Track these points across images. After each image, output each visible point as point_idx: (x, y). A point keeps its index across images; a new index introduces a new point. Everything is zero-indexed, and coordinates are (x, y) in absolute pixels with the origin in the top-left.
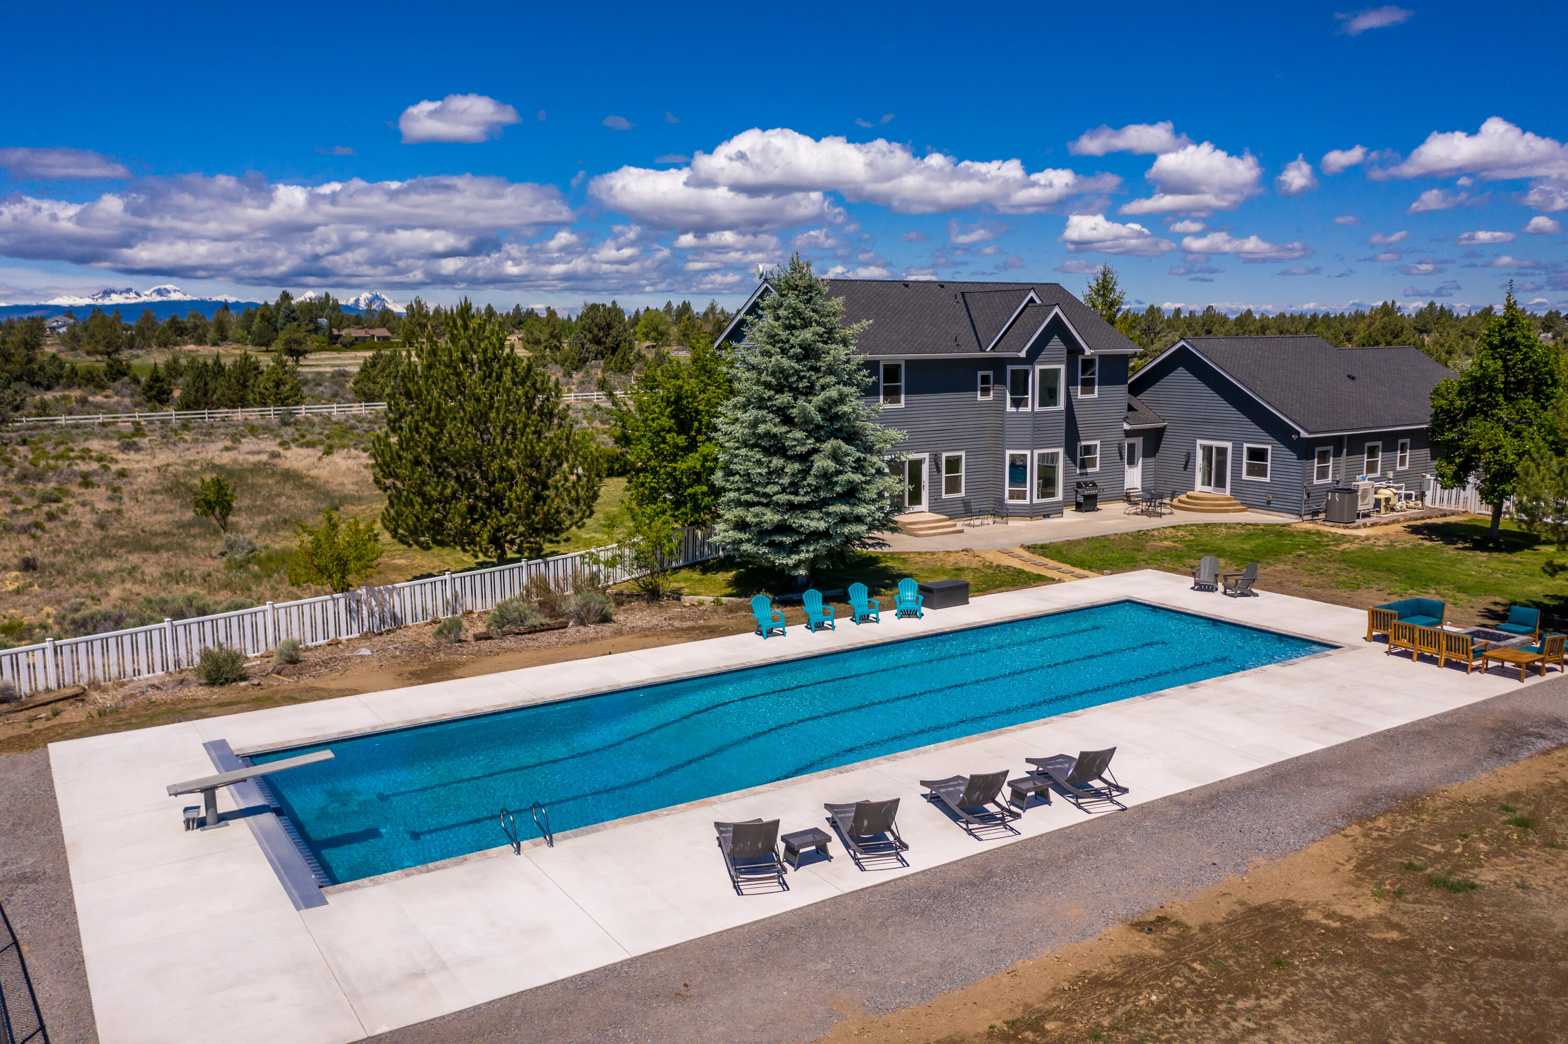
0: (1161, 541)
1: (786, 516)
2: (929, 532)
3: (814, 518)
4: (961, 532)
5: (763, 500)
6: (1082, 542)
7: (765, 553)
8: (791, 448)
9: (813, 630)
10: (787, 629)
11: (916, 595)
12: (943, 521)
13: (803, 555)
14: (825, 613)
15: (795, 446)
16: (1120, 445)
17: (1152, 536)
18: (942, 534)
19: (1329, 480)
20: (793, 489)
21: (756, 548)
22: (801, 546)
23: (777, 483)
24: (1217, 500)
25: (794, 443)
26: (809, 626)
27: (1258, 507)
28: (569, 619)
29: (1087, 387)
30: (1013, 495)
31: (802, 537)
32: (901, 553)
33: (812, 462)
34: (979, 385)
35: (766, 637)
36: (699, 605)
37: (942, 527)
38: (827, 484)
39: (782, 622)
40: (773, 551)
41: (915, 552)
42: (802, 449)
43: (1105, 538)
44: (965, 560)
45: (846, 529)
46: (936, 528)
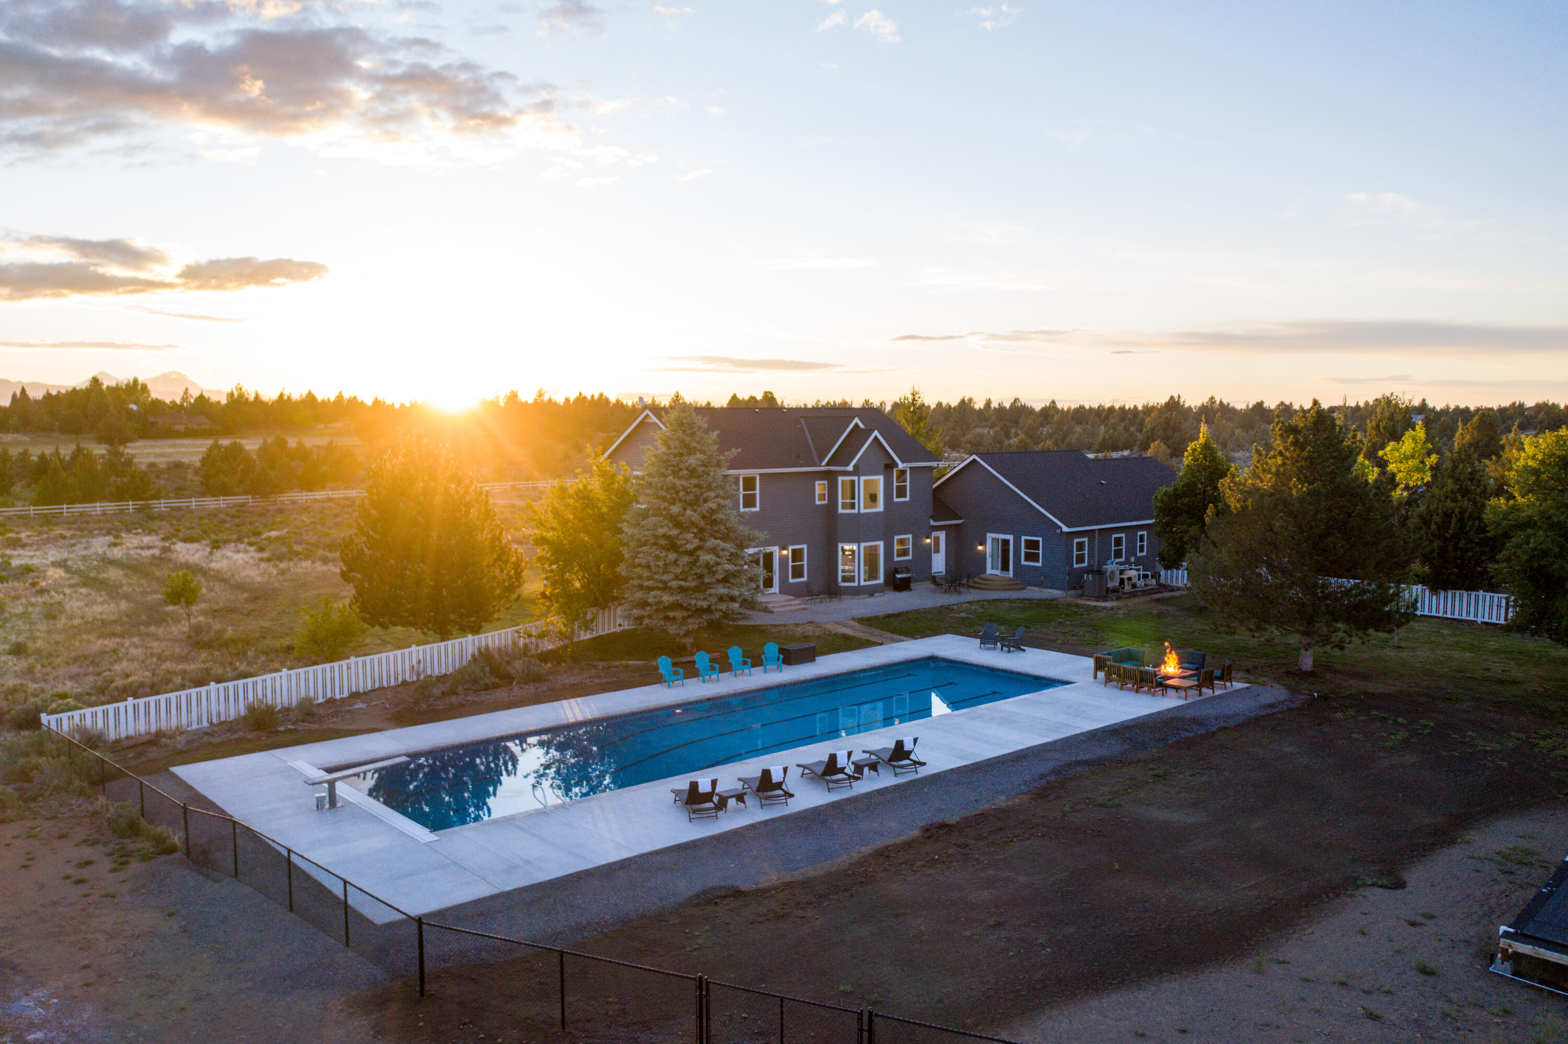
0: (959, 613)
1: (679, 597)
2: (781, 609)
3: (699, 598)
4: (805, 609)
5: (660, 585)
6: (899, 615)
7: (662, 625)
8: (681, 546)
9: (704, 681)
10: (685, 681)
11: (777, 655)
12: (791, 600)
13: (690, 627)
14: (712, 668)
15: (685, 544)
16: (928, 538)
17: (953, 610)
18: (791, 611)
19: (1086, 564)
20: (683, 576)
21: (654, 622)
22: (689, 620)
23: (671, 572)
24: (1003, 581)
25: (684, 542)
26: (701, 678)
27: (1035, 586)
28: (513, 679)
29: (901, 492)
30: (845, 579)
31: (690, 613)
32: (761, 626)
33: (698, 556)
34: (817, 492)
35: (669, 687)
36: (609, 667)
37: (791, 605)
38: (709, 573)
39: (681, 676)
40: (668, 624)
41: (772, 625)
42: (690, 547)
43: (917, 611)
44: (810, 630)
45: (723, 606)
46: (786, 606)
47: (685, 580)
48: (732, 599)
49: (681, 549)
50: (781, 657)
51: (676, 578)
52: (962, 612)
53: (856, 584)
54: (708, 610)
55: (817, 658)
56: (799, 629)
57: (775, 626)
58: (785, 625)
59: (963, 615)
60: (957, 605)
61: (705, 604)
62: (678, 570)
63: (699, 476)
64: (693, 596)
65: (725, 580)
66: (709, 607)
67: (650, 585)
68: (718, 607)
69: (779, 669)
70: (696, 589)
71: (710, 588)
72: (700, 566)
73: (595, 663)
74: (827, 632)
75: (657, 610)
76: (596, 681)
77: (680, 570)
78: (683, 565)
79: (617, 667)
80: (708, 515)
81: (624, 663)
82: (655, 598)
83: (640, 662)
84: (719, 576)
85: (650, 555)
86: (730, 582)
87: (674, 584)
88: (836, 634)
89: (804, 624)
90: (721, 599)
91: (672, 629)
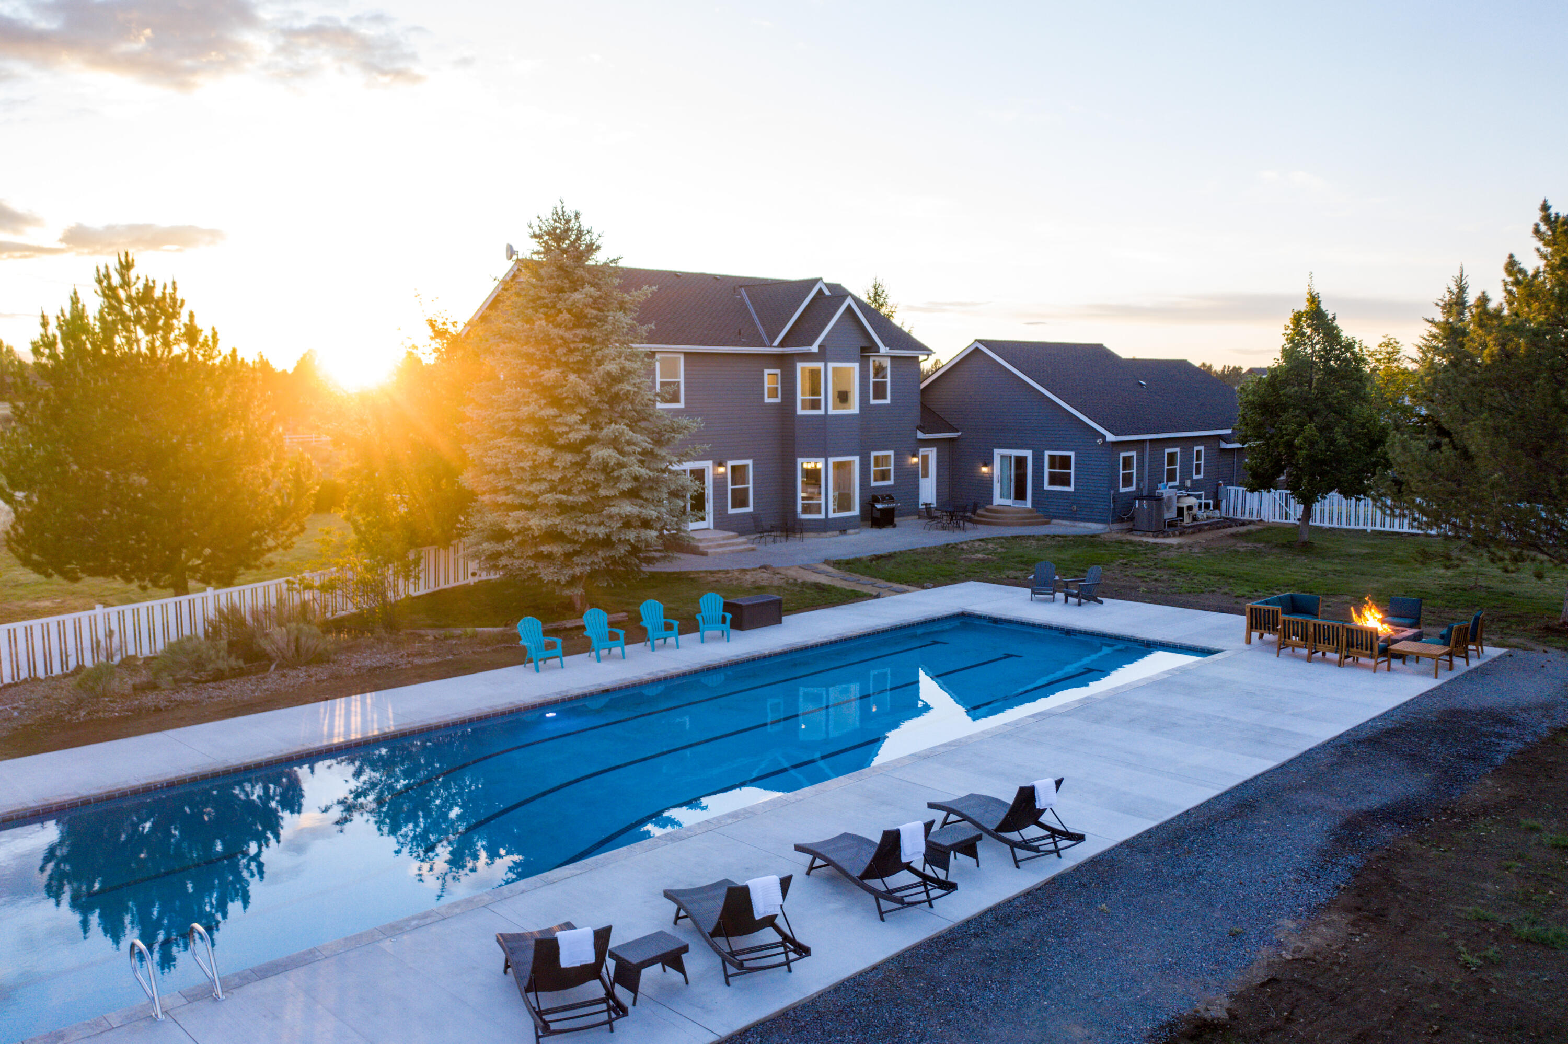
0: (972, 553)
1: (557, 521)
2: (719, 550)
3: (592, 523)
4: (753, 550)
5: (526, 501)
6: (890, 556)
7: (530, 568)
8: (561, 435)
9: (599, 660)
10: (565, 659)
11: (722, 613)
12: (732, 537)
13: (578, 571)
14: (613, 637)
15: (567, 433)
16: (914, 455)
17: (962, 549)
18: (732, 552)
19: (1133, 488)
20: (564, 485)
21: (517, 563)
22: (576, 559)
23: (545, 479)
24: (1018, 512)
25: (565, 429)
26: (593, 654)
27: (1063, 518)
28: (271, 660)
29: (880, 391)
30: (807, 509)
31: (577, 547)
32: (689, 573)
33: (588, 453)
34: (766, 385)
35: (537, 670)
36: (446, 638)
37: (733, 544)
38: (607, 480)
39: (559, 650)
40: (540, 565)
41: (706, 572)
42: (574, 436)
43: (913, 551)
44: (764, 578)
45: (631, 535)
46: (725, 545)
47: (568, 492)
48: (646, 524)
49: (561, 441)
50: (729, 616)
51: (553, 489)
52: (977, 552)
53: (822, 516)
54: (607, 542)
55: (784, 618)
56: (748, 577)
57: (712, 573)
58: (727, 572)
59: (980, 556)
60: (966, 543)
61: (601, 532)
62: (556, 476)
63: (590, 326)
64: (581, 520)
65: (633, 494)
66: (609, 536)
67: (509, 501)
68: (622, 536)
69: (724, 636)
70: (586, 508)
71: (610, 506)
72: (593, 470)
73: (423, 632)
74: (791, 581)
75: (522, 543)
76: (418, 661)
77: (559, 475)
78: (564, 468)
79: (459, 637)
80: (604, 385)
81: (469, 630)
82: (518, 522)
83: (496, 629)
84: (625, 486)
85: (509, 452)
86: (642, 498)
87: (549, 498)
88: (804, 584)
89: (754, 570)
90: (627, 523)
91: (547, 573)
